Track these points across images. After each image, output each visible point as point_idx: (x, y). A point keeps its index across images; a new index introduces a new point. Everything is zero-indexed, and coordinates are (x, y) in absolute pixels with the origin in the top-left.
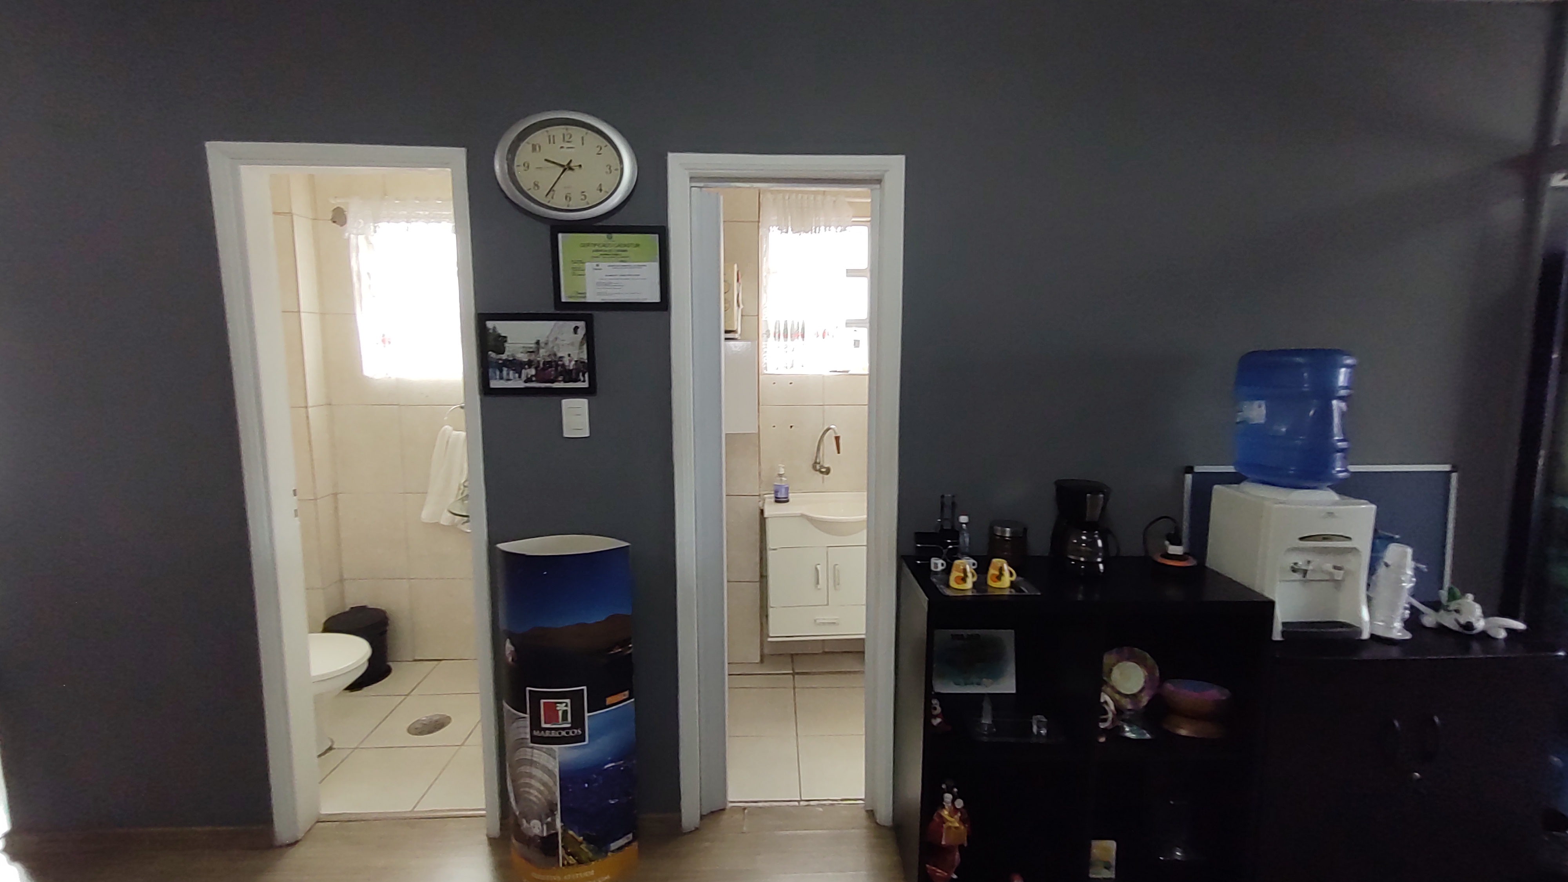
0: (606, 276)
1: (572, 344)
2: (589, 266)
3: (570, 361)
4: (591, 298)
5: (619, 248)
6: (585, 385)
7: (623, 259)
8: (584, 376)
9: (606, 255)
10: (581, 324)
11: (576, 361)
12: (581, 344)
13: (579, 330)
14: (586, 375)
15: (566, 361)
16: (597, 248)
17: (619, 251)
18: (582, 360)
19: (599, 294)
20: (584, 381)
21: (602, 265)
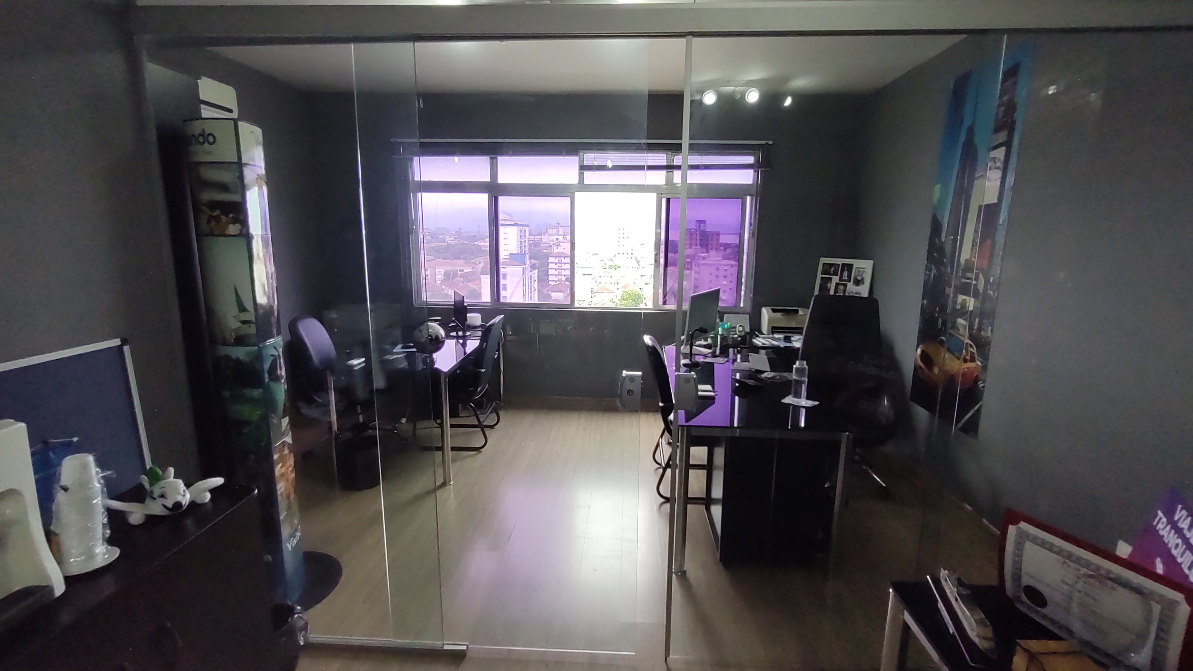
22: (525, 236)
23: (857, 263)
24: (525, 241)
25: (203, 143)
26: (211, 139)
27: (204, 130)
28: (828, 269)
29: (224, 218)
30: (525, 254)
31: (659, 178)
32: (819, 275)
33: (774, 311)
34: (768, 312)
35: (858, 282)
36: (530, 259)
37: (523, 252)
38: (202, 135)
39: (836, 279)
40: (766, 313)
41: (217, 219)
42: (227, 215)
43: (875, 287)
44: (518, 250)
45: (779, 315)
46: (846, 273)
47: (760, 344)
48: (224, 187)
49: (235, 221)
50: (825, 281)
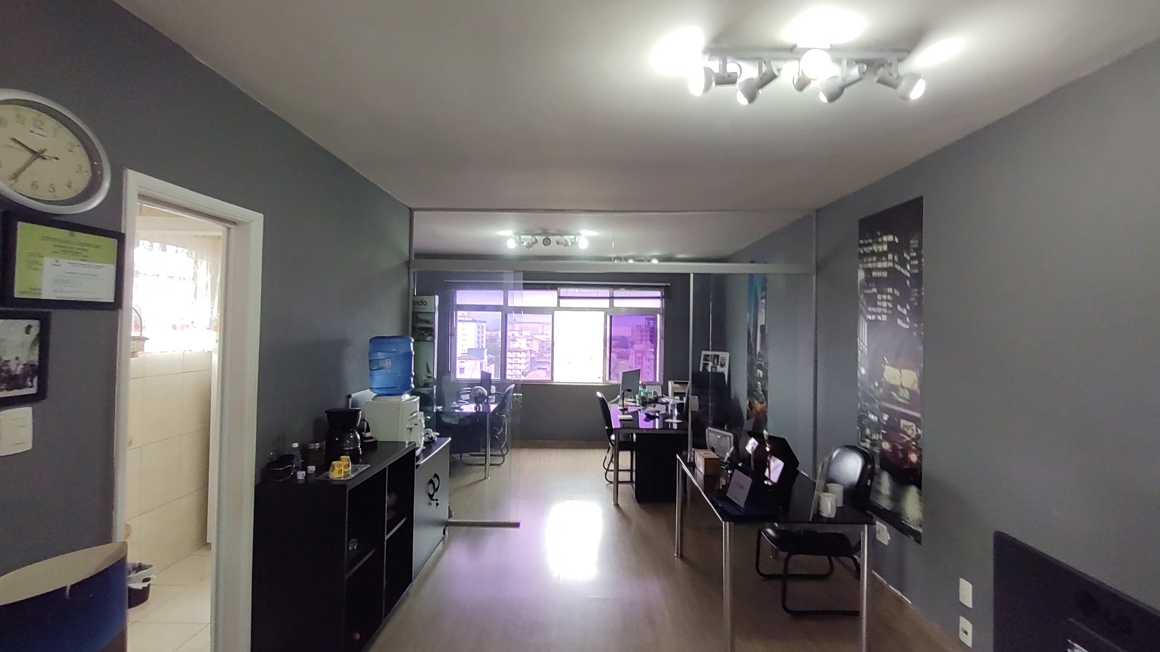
0: (66, 273)
1: (23, 345)
2: (48, 261)
3: (18, 365)
4: (46, 295)
5: (79, 247)
6: (33, 391)
7: (84, 258)
8: (32, 381)
9: (66, 251)
10: (35, 324)
11: (25, 365)
12: (33, 344)
13: (32, 330)
14: (35, 380)
15: (13, 366)
16: (58, 244)
17: (79, 249)
18: (32, 363)
19: (56, 291)
20: (31, 387)
21: (62, 261)
22: (482, 332)
23: (721, 354)
24: (482, 337)
25: (421, 305)
26: (425, 303)
27: (422, 300)
28: (706, 357)
29: (426, 334)
30: (484, 349)
31: (606, 303)
32: (702, 362)
33: (675, 383)
34: (671, 384)
35: (722, 365)
36: (488, 354)
37: (480, 348)
38: (421, 302)
39: (710, 364)
40: (670, 384)
41: (423, 334)
42: (427, 333)
43: (731, 369)
44: (475, 345)
45: (677, 385)
46: (716, 360)
47: (665, 401)
48: (428, 322)
49: (430, 335)
50: (706, 365)
